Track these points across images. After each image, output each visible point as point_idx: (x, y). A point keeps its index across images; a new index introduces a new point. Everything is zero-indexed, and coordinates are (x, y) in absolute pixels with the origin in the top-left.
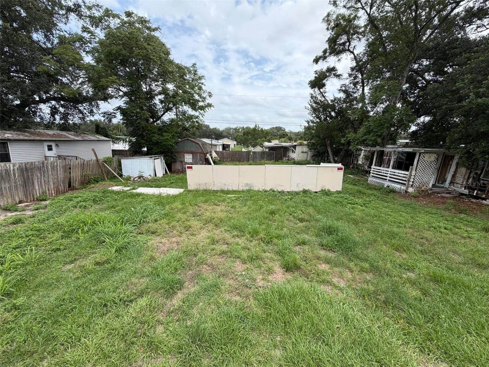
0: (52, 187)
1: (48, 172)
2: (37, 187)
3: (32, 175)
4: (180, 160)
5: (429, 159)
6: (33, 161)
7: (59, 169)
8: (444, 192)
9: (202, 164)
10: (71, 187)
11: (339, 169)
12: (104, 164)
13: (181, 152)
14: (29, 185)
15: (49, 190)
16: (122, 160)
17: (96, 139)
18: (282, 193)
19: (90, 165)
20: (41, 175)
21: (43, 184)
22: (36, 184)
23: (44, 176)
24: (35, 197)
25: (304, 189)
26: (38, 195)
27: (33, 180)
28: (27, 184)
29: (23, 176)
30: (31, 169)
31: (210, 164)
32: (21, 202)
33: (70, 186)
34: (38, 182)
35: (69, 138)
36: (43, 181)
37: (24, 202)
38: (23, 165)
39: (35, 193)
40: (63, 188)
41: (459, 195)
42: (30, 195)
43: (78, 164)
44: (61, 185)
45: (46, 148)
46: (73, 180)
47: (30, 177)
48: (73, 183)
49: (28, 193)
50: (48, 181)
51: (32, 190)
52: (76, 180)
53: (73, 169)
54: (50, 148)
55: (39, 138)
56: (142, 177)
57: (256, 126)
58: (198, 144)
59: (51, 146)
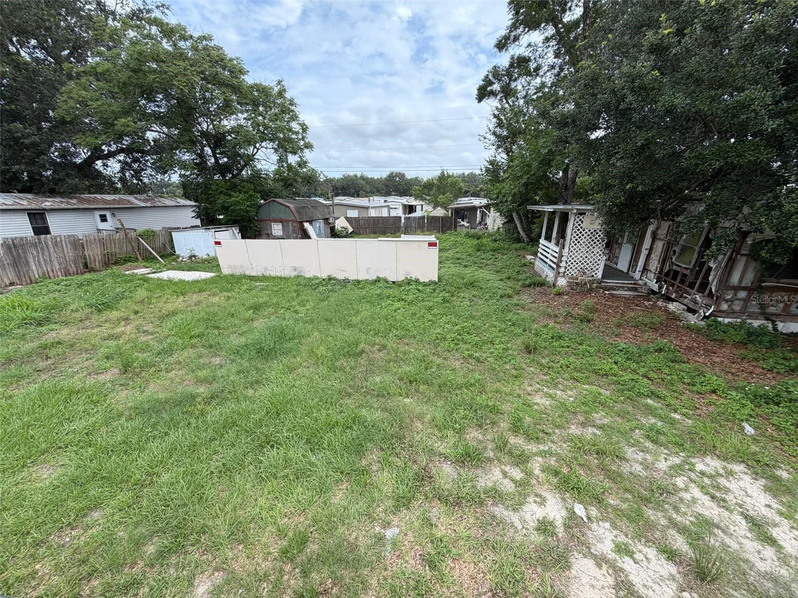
0: (58, 267)
1: (48, 248)
2: (34, 268)
3: (25, 252)
4: (266, 232)
5: (592, 226)
6: (24, 235)
7: (64, 246)
8: (623, 287)
9: (296, 238)
10: (87, 267)
11: (432, 244)
12: (138, 240)
13: (266, 220)
14: (21, 265)
15: (53, 271)
16: (173, 233)
17: (174, 204)
18: (346, 281)
19: (114, 240)
20: (38, 253)
21: (43, 263)
22: (32, 264)
23: (43, 254)
24: (33, 278)
25: (378, 277)
26: (37, 276)
27: (26, 259)
28: (18, 264)
29: (12, 253)
30: (23, 245)
31: (309, 237)
32: (12, 284)
33: (86, 265)
34: (34, 261)
35: (132, 203)
36: (42, 260)
37: (17, 284)
38: (10, 240)
39: (32, 275)
40: (75, 269)
41: (648, 294)
42: (25, 276)
43: (95, 239)
44: (71, 266)
45: (98, 219)
46: (90, 260)
47: (22, 255)
48: (91, 264)
49: (22, 274)
50: (51, 261)
51: (27, 271)
52: (95, 260)
53: (87, 246)
54: (104, 219)
55: (87, 206)
56: (195, 256)
57: (443, 172)
58: (288, 207)
59: (105, 216)
